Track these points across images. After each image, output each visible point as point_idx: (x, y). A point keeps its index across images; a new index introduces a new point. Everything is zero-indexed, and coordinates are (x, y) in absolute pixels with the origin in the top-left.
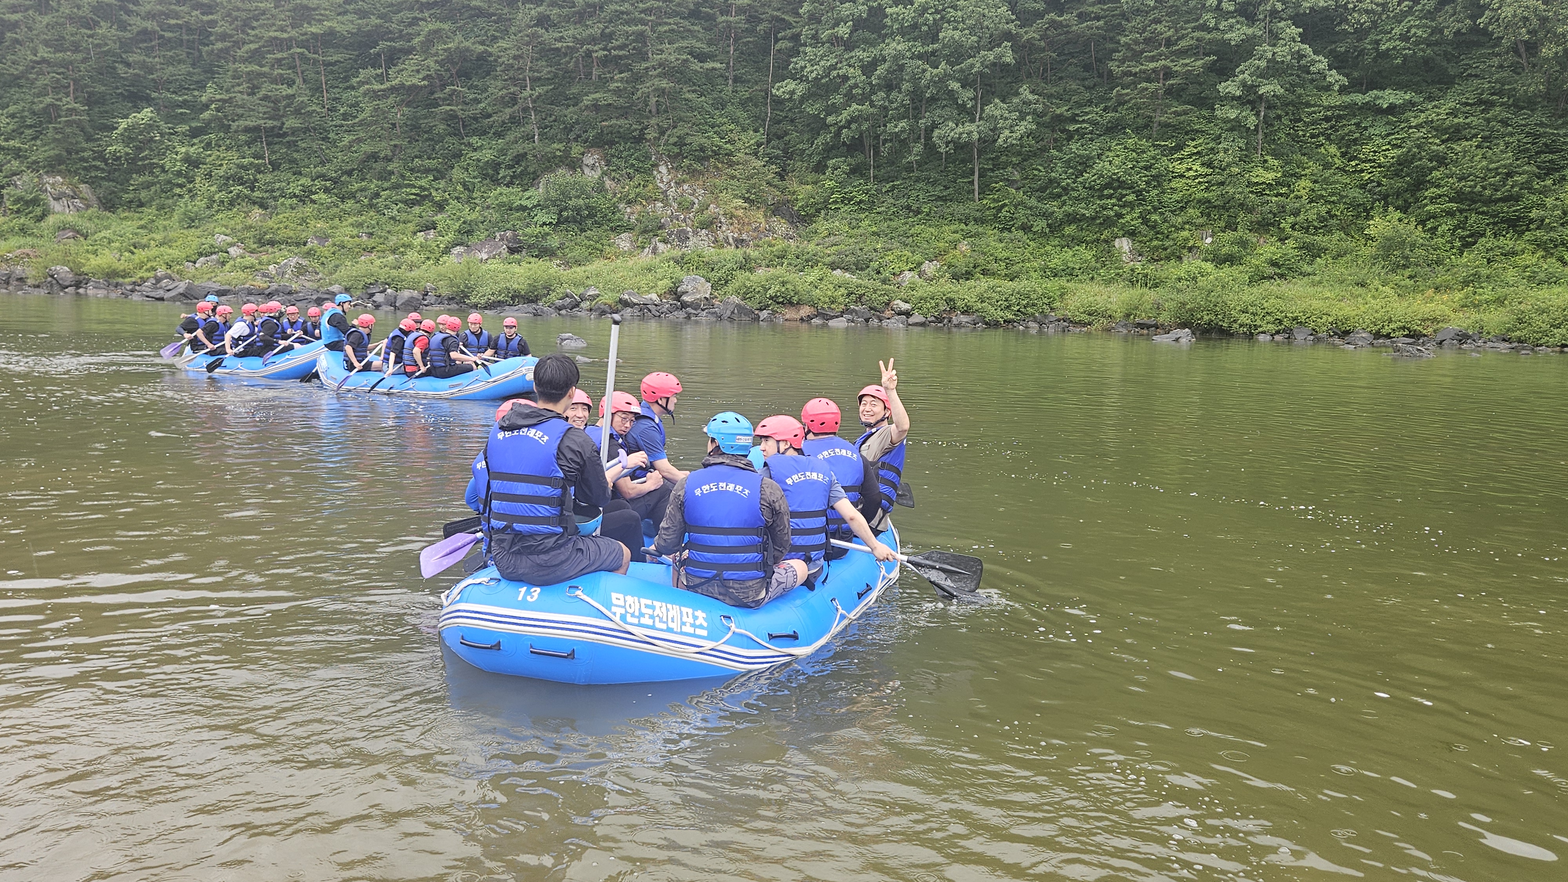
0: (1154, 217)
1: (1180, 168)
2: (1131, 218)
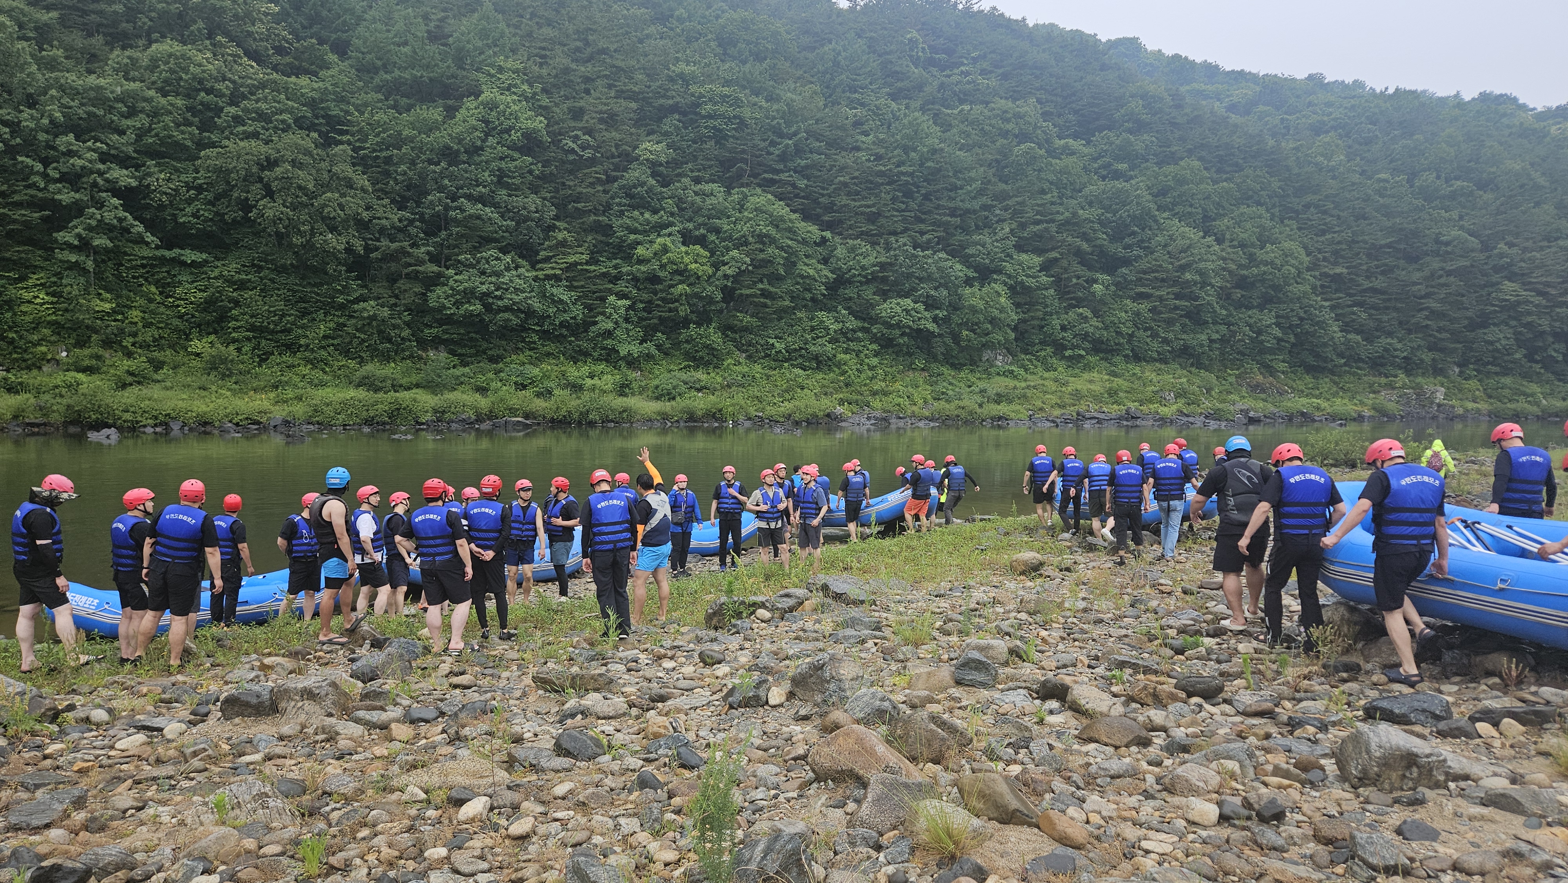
1: (27, 295)
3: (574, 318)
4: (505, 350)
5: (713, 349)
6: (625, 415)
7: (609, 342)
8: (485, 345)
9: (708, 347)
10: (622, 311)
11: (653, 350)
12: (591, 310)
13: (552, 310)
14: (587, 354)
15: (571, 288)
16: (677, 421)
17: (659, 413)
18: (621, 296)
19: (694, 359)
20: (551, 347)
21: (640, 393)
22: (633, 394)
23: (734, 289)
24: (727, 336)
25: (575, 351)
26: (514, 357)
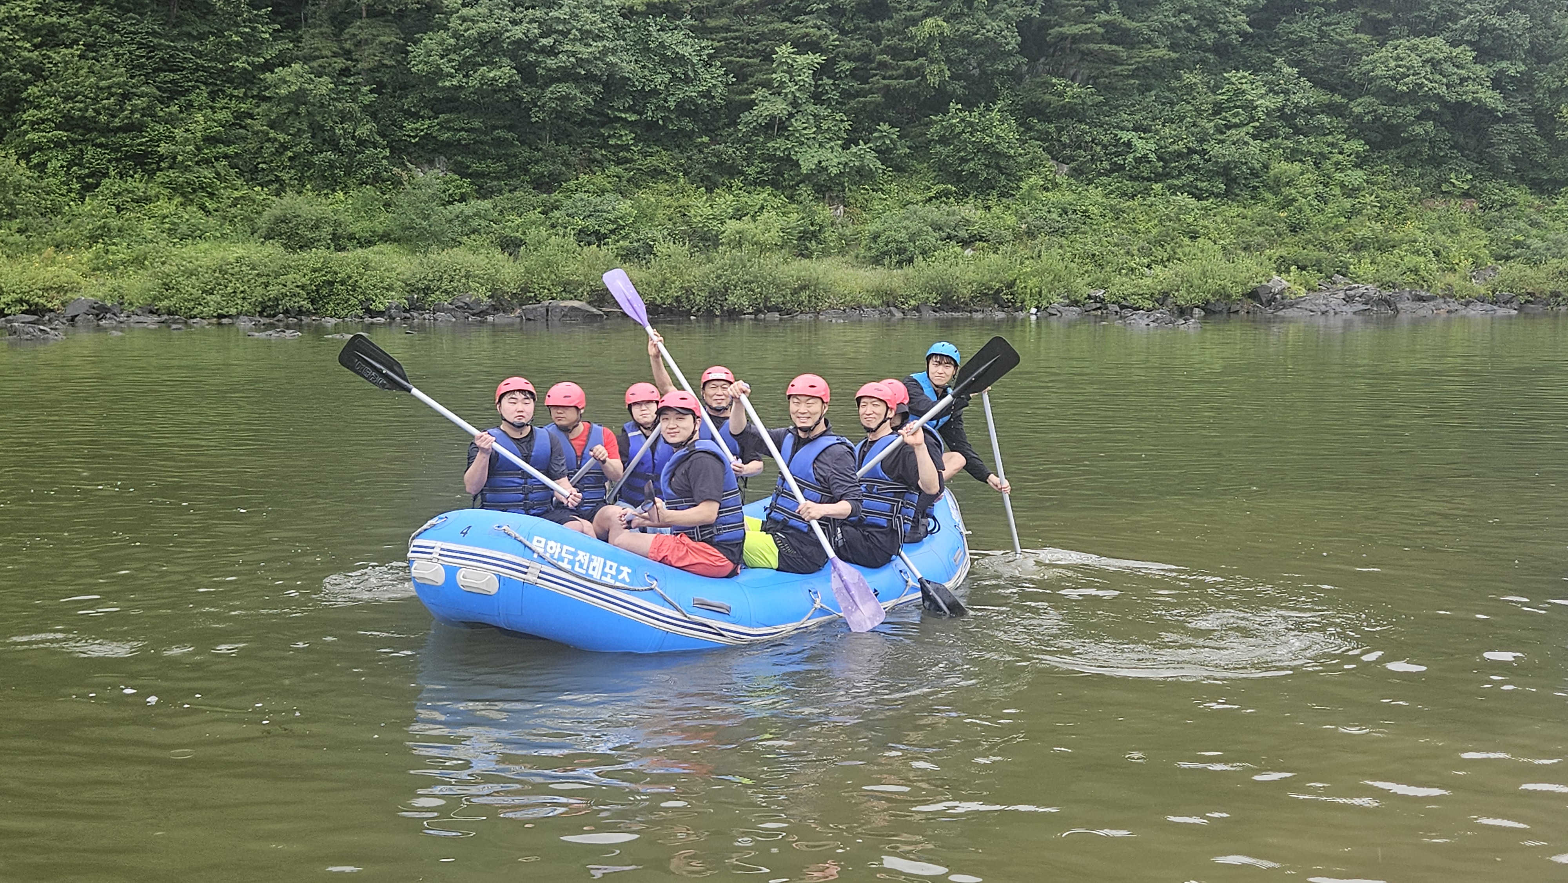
3: (707, 94)
4: (565, 163)
5: (999, 154)
6: (804, 296)
7: (778, 145)
8: (525, 153)
9: (986, 149)
10: (807, 77)
11: (872, 161)
12: (742, 77)
13: (661, 79)
14: (733, 171)
15: (701, 31)
16: (917, 309)
17: (878, 292)
18: (803, 45)
19: (958, 178)
20: (661, 158)
21: (842, 252)
22: (826, 253)
23: (1045, 26)
24: (1030, 129)
25: (711, 166)
26: (584, 178)
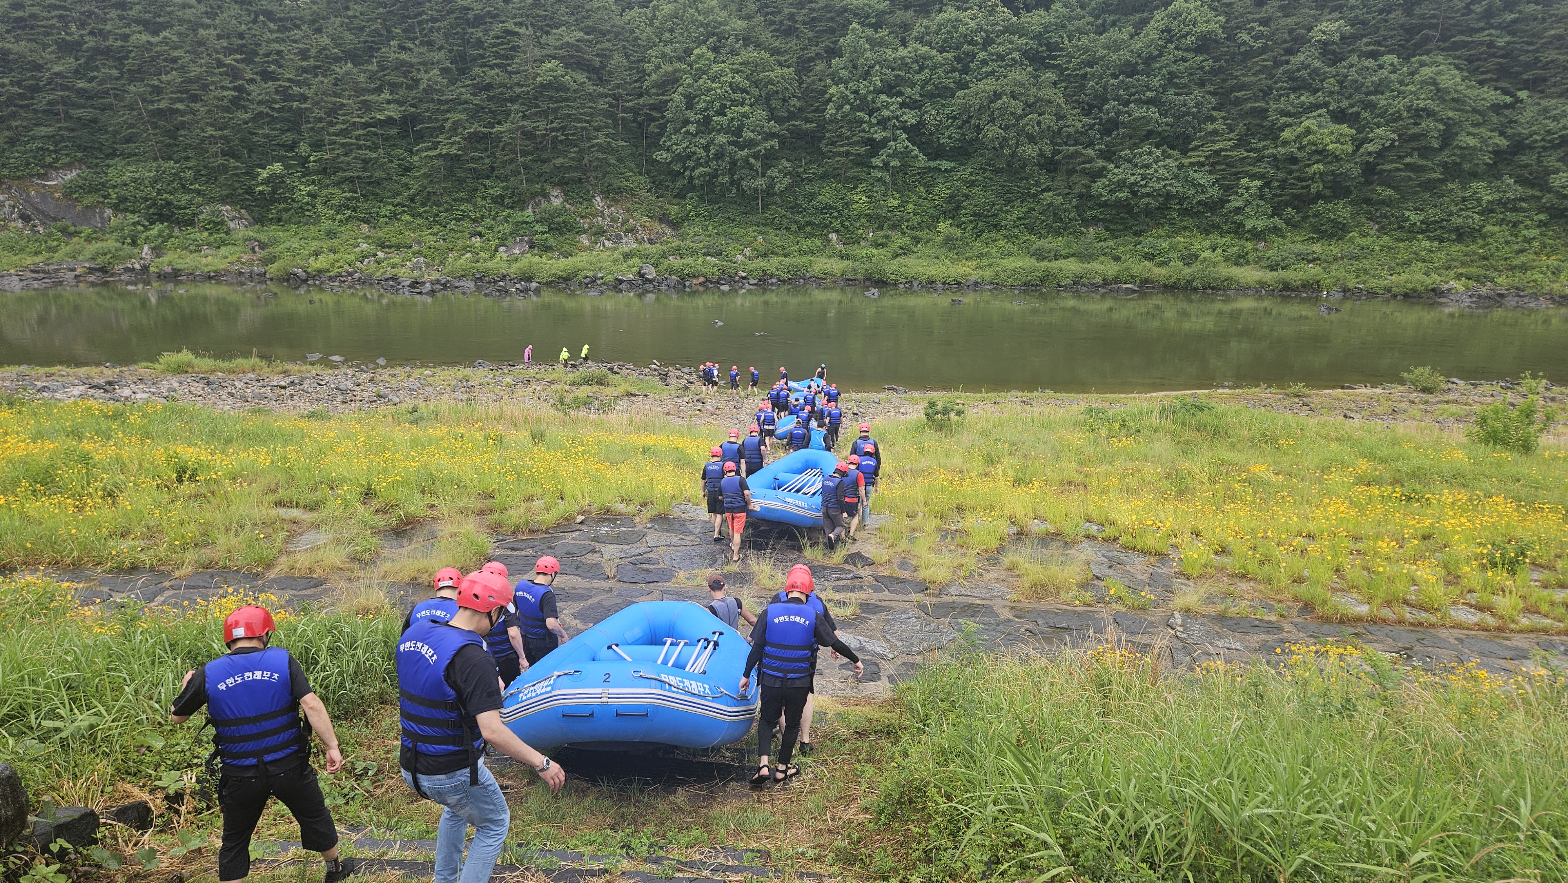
0: (847, 223)
1: (856, 198)
2: (836, 224)
3: (1210, 198)
4: (1147, 226)
5: (1339, 222)
7: (1238, 218)
8: (1132, 222)
9: (1333, 220)
10: (1254, 190)
11: (1281, 224)
12: (1226, 191)
13: (1191, 192)
14: (1218, 228)
15: (1211, 172)
18: (1257, 177)
19: (1317, 232)
20: (1188, 223)
21: (1253, 264)
23: (1375, 165)
25: (1209, 226)
26: (1154, 231)
